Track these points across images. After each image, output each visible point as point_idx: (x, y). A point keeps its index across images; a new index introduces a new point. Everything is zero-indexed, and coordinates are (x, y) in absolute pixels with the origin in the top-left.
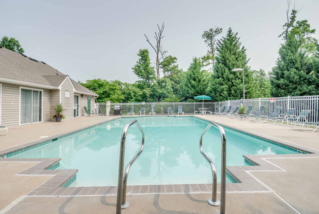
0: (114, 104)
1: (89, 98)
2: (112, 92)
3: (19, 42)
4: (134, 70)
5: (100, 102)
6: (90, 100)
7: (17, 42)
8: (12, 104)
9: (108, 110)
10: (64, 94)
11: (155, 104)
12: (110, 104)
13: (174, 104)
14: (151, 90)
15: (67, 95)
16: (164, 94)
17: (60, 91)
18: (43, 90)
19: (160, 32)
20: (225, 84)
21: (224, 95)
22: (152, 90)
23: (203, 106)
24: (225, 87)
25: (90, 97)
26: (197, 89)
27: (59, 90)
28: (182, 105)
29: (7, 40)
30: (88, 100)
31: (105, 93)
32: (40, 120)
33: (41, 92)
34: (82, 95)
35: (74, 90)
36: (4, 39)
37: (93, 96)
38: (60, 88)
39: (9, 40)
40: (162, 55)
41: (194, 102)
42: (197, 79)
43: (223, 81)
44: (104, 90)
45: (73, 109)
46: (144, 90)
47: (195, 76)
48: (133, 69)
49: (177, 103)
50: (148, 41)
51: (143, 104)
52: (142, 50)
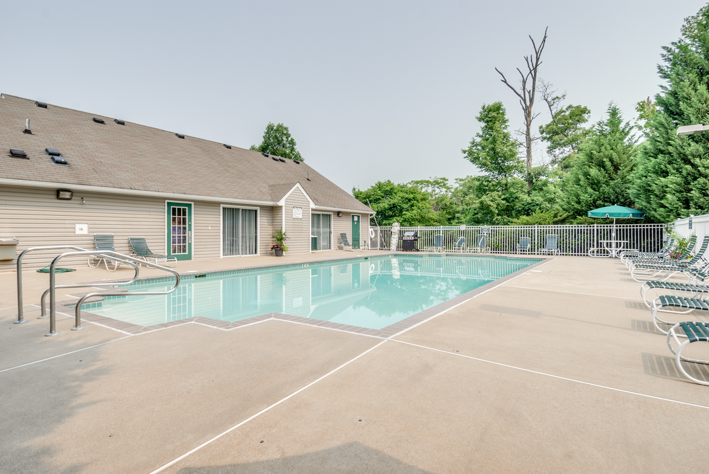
0: (404, 228)
1: (356, 219)
2: (405, 206)
3: (289, 129)
4: (466, 155)
5: (386, 225)
6: (358, 221)
7: (286, 129)
8: (210, 228)
9: (395, 240)
10: (290, 213)
11: (489, 230)
12: (398, 228)
13: (536, 228)
14: (503, 197)
15: (298, 213)
16: (537, 205)
17: (284, 208)
18: (259, 208)
19: (537, 53)
20: (674, 171)
21: (667, 205)
22: (507, 195)
23: (614, 234)
24: (673, 180)
25: (359, 216)
26: (605, 188)
27: (281, 207)
28: (560, 232)
29: (272, 129)
30: (353, 221)
31: (394, 207)
32: (256, 253)
33: (256, 211)
34: (338, 213)
35: (312, 206)
36: (268, 127)
37: (366, 215)
38: (282, 203)
39: (275, 128)
40: (550, 106)
41: (595, 225)
42: (608, 164)
43: (670, 163)
44: (392, 202)
45: (311, 236)
46: (484, 198)
47: (601, 154)
48: (465, 152)
49: (542, 227)
50: (505, 82)
51: (463, 229)
52: (486, 106)
